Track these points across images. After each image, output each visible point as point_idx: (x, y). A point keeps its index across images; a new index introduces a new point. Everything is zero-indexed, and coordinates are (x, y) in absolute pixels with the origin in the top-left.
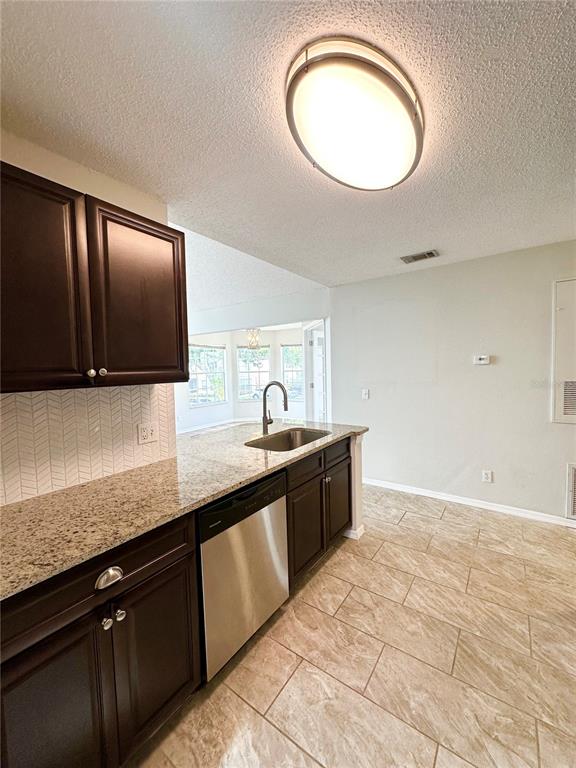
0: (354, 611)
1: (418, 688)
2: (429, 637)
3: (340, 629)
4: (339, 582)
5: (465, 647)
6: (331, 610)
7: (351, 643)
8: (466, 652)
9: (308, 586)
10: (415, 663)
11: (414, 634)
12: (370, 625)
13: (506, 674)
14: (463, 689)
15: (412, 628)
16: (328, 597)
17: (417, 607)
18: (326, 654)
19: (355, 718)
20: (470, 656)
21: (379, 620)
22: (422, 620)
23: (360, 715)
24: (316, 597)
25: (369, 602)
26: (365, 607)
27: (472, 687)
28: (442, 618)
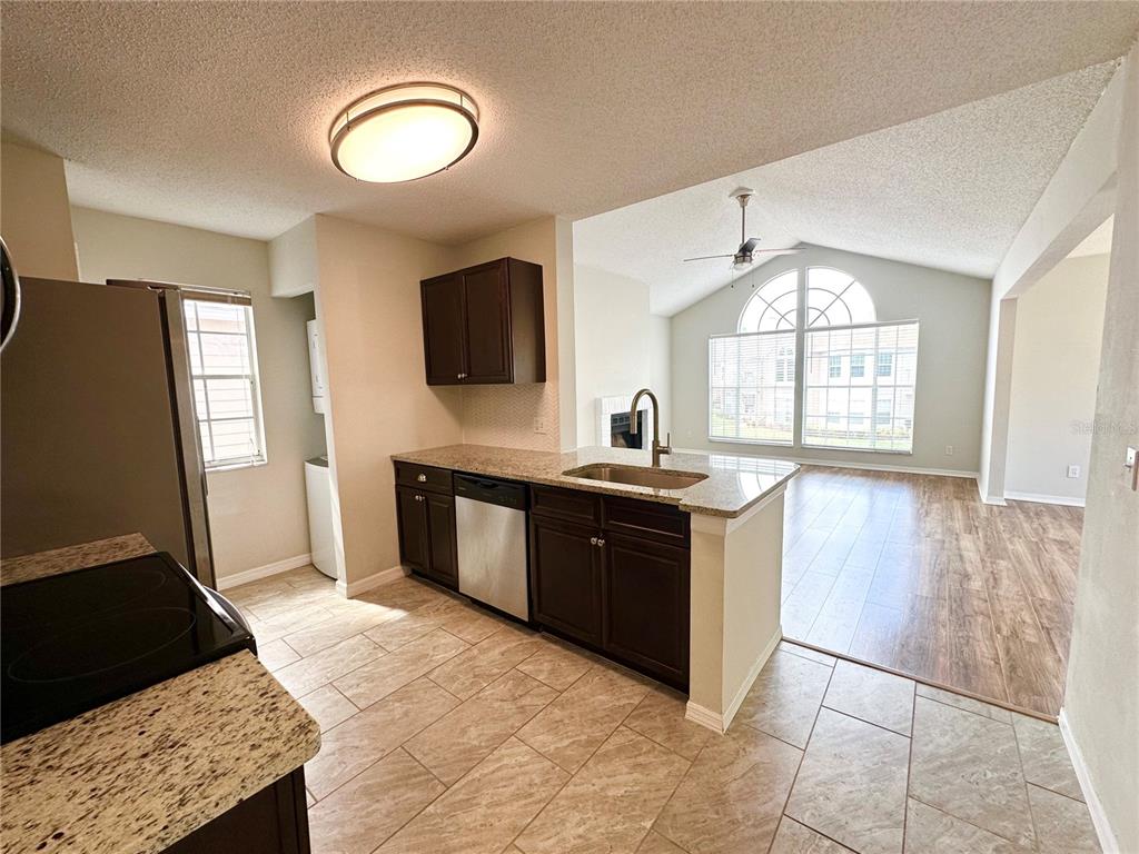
0: (516, 686)
1: (406, 714)
2: (454, 744)
3: (496, 671)
4: (571, 679)
5: (423, 778)
6: (522, 667)
7: (475, 676)
8: (415, 776)
9: (567, 652)
10: (430, 720)
11: (464, 731)
12: (492, 694)
13: (368, 806)
14: (383, 750)
15: (473, 732)
16: (546, 666)
17: (503, 751)
18: (470, 659)
19: (410, 668)
20: (409, 777)
21: (496, 705)
22: (480, 747)
23: (410, 672)
24: (548, 658)
25: (526, 701)
26: (521, 696)
27: (382, 758)
28: (475, 774)
